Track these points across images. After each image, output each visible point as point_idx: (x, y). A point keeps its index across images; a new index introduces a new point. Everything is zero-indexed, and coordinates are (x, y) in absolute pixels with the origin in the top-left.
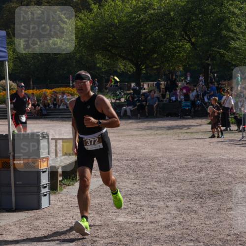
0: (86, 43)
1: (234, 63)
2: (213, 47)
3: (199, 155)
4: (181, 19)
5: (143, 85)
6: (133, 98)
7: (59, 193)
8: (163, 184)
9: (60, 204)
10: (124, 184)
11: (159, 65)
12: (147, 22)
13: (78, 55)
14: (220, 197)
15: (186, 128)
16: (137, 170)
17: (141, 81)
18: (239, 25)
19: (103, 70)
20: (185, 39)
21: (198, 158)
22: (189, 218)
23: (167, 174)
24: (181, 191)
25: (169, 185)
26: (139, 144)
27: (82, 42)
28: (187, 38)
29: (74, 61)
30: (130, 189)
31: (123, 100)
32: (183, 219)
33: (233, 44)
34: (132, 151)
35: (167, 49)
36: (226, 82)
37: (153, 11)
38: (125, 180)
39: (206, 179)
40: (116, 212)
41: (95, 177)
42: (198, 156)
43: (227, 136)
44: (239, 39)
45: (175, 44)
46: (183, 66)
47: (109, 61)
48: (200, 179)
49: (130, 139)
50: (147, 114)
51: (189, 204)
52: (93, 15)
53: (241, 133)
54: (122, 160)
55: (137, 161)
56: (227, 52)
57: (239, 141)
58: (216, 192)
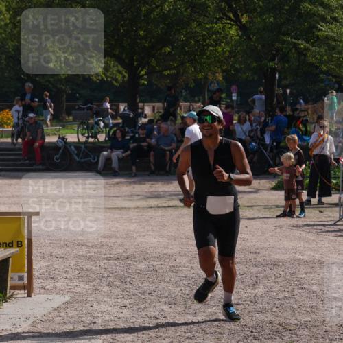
1: (325, 68)
2: (284, 35)
3: (253, 250)
5: (143, 109)
6: (124, 134)
8: (180, 309)
10: (102, 307)
11: (174, 68)
14: (295, 338)
16: (128, 279)
17: (138, 100)
20: (229, 18)
21: (250, 256)
23: (188, 289)
25: (192, 311)
26: (133, 227)
28: (231, 15)
29: (4, 56)
30: (113, 318)
31: (102, 137)
33: (325, 30)
34: (119, 241)
36: (310, 106)
38: (105, 299)
39: (266, 300)
41: (42, 291)
42: (251, 253)
43: (312, 215)
44: (336, 19)
45: (208, 26)
46: (223, 71)
48: (255, 300)
49: (116, 216)
50: (153, 167)
53: (337, 209)
54: (98, 258)
55: (129, 262)
56: (312, 45)
57: (334, 225)
58: (286, 327)
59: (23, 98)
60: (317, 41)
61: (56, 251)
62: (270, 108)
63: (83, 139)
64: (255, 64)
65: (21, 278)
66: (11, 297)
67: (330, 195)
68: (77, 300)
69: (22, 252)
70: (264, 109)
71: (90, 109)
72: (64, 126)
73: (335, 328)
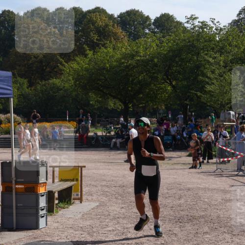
0: (81, 84)
1: (209, 104)
2: (191, 89)
4: (163, 65)
5: (130, 121)
7: (55, 215)
9: (56, 225)
10: (113, 208)
11: (144, 103)
12: (134, 67)
13: (74, 93)
14: (198, 222)
15: (168, 159)
16: (124, 196)
17: (128, 117)
18: (213, 72)
19: (96, 107)
20: (167, 83)
21: (178, 186)
22: (170, 240)
24: (163, 215)
27: (77, 83)
28: (168, 81)
29: (71, 99)
30: (118, 213)
31: (113, 133)
32: (165, 241)
33: (208, 88)
34: (120, 179)
35: (152, 91)
36: (203, 120)
37: (139, 58)
38: (114, 204)
39: (185, 205)
40: (105, 234)
41: (87, 201)
42: (178, 184)
43: (204, 168)
44: (213, 84)
45: (158, 86)
46: (165, 105)
47: (100, 99)
48: (180, 206)
51: (170, 227)
52: (88, 60)
53: (216, 165)
54: (111, 186)
55: (124, 188)
56: (203, 94)
57: (214, 172)
58: (194, 218)
59: (79, 116)
60: (205, 92)
61: (93, 183)
62: (185, 121)
63: (104, 134)
64: (179, 102)
65: (77, 195)
66: (73, 203)
67: (212, 159)
68: (102, 205)
69: (78, 184)
70: (183, 121)
71: (107, 121)
72: (96, 128)
73: (215, 218)
